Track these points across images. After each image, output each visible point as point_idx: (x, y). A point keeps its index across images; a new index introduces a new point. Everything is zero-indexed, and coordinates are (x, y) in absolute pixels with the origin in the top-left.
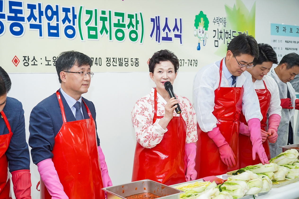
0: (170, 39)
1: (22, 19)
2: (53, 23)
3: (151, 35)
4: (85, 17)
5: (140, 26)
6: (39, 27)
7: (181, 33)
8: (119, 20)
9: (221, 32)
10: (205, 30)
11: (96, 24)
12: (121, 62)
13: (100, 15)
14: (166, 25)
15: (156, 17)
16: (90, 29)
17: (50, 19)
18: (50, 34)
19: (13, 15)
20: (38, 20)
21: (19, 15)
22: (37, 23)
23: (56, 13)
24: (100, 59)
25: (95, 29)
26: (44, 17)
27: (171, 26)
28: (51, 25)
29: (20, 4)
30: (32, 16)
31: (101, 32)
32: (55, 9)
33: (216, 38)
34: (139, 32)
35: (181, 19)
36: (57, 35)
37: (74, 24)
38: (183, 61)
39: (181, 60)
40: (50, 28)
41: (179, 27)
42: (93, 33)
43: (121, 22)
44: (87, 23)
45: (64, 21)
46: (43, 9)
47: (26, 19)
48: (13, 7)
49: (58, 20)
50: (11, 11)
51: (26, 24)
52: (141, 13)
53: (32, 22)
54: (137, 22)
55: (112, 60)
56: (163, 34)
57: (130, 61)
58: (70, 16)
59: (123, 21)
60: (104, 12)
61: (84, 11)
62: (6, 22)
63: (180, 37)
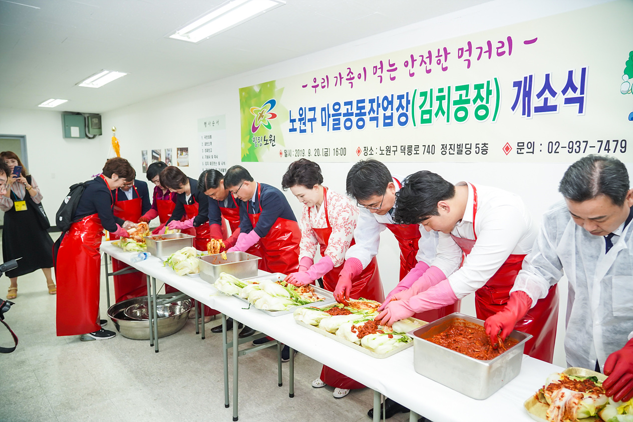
0: (554, 108)
1: (364, 114)
2: (388, 113)
3: (513, 108)
4: (419, 100)
5: (493, 98)
6: (376, 119)
7: (582, 93)
8: (461, 96)
11: (431, 106)
12: (461, 149)
13: (435, 94)
14: (547, 86)
15: (526, 78)
16: (424, 112)
17: (385, 109)
18: (385, 125)
19: (359, 111)
20: (376, 112)
21: (363, 111)
22: (375, 115)
23: (391, 103)
24: (433, 146)
25: (429, 112)
26: (381, 109)
27: (558, 84)
28: (386, 115)
29: (363, 101)
30: (372, 110)
31: (436, 115)
32: (390, 99)
34: (492, 106)
35: (584, 70)
36: (391, 124)
37: (407, 111)
38: (583, 145)
39: (578, 144)
40: (386, 118)
41: (577, 82)
42: (426, 117)
43: (464, 98)
44: (421, 107)
45: (398, 110)
46: (380, 102)
47: (367, 114)
48: (359, 105)
49: (392, 110)
50: (358, 108)
51: (367, 118)
52: (496, 79)
53: (372, 115)
54: (489, 92)
55: (448, 147)
56: (536, 102)
57: (474, 146)
58: (404, 102)
59: (467, 96)
60: (441, 90)
61: (418, 94)
62: (354, 119)
63: (580, 101)
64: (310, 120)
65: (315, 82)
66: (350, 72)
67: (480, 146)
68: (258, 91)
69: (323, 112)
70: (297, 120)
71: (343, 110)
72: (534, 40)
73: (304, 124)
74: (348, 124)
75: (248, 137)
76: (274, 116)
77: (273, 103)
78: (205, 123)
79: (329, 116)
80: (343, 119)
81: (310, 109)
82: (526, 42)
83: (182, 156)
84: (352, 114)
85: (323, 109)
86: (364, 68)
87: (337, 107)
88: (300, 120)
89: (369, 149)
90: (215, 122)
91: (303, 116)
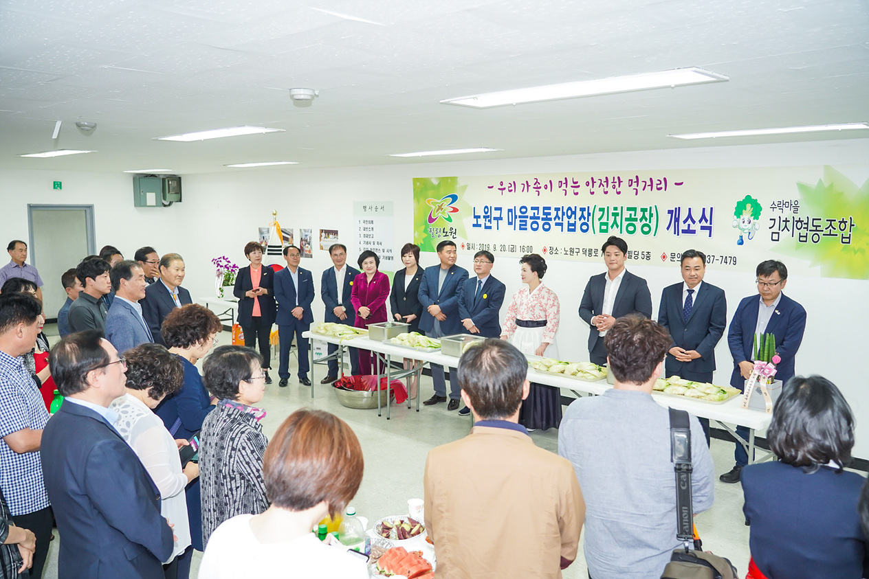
0: (694, 232)
1: (550, 219)
2: (572, 221)
3: (668, 228)
4: (598, 214)
5: (654, 219)
6: (561, 224)
7: (711, 224)
8: (631, 215)
9: (786, 221)
10: (754, 219)
11: (608, 220)
13: (611, 211)
14: (690, 216)
15: (676, 208)
16: (602, 224)
17: (569, 217)
18: (569, 230)
19: (545, 216)
20: (561, 219)
21: (549, 216)
22: (560, 221)
23: (574, 213)
25: (606, 224)
26: (565, 217)
27: (697, 216)
28: (570, 222)
29: (549, 208)
30: (557, 216)
31: (612, 227)
32: (573, 210)
33: (775, 229)
34: (653, 225)
35: (712, 208)
36: (574, 230)
37: (588, 221)
38: (712, 258)
40: (569, 224)
41: (708, 217)
42: (604, 227)
43: (633, 217)
44: (600, 219)
45: (580, 219)
46: (565, 211)
47: (553, 219)
48: (546, 211)
49: (575, 219)
50: (544, 214)
51: (552, 223)
52: (656, 207)
53: (557, 221)
54: (651, 215)
56: (683, 226)
57: (640, 254)
58: (586, 214)
59: (635, 215)
60: (616, 209)
61: (597, 209)
62: (541, 222)
63: (710, 228)
64: (495, 218)
65: (502, 185)
66: (537, 182)
67: (645, 254)
68: (437, 183)
69: (510, 213)
70: (482, 217)
71: (530, 213)
72: (682, 184)
73: (490, 221)
74: (535, 226)
75: (423, 227)
76: (455, 210)
77: (454, 198)
78: (365, 207)
79: (516, 217)
80: (529, 221)
81: (496, 209)
82: (676, 184)
83: (329, 239)
84: (538, 218)
85: (510, 210)
86: (550, 181)
87: (524, 210)
88: (484, 217)
89: (555, 249)
90: (379, 207)
91: (489, 214)
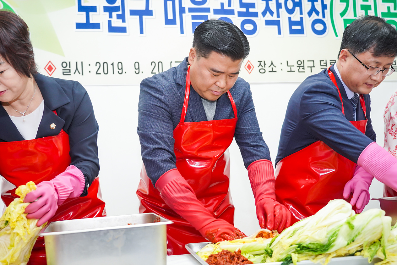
1: (255, 15)
2: (296, 17)
4: (339, 6)
6: (277, 23)
13: (360, 2)
17: (291, 12)
18: (292, 32)
19: (244, 10)
20: (275, 14)
21: (251, 10)
22: (275, 18)
23: (298, 4)
26: (283, 11)
28: (292, 20)
30: (267, 10)
36: (301, 32)
37: (324, 17)
40: (292, 23)
44: (342, 14)
45: (310, 14)
46: (282, 1)
47: (260, 15)
49: (301, 13)
51: (260, 20)
53: (268, 17)
58: (318, 6)
62: (236, 19)
84: (231, 12)
89: (268, 64)
